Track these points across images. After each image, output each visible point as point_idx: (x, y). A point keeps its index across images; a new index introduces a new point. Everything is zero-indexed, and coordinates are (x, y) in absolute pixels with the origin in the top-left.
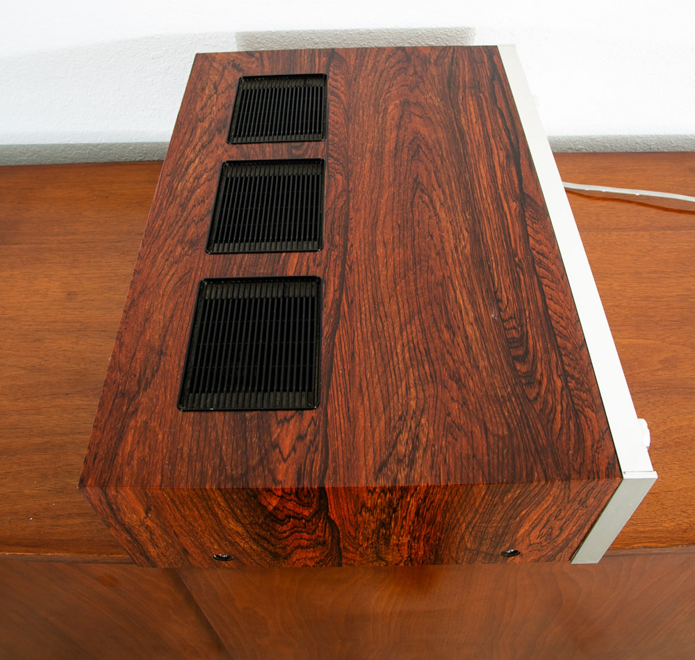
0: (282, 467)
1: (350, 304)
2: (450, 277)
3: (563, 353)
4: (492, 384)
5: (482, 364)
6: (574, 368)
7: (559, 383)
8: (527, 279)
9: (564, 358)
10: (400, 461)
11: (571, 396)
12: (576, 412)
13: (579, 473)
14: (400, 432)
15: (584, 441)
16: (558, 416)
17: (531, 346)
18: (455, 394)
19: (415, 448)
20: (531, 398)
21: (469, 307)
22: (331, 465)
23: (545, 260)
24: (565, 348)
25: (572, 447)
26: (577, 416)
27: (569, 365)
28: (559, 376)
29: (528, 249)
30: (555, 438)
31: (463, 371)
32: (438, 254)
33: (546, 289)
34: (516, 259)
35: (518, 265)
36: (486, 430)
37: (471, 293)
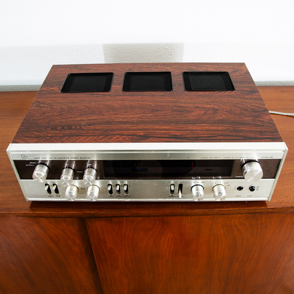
0: (46, 88)
1: (97, 97)
2: (103, 115)
3: (61, 138)
4: (56, 121)
5: (64, 120)
6: (54, 139)
7: (49, 135)
8: (98, 133)
9: (59, 138)
10: (38, 105)
11: (44, 137)
12: (38, 137)
13: (17, 135)
14: (47, 105)
15: (27, 138)
16: (38, 133)
17: (67, 131)
18: (55, 114)
19: (41, 107)
20: (47, 129)
21: (89, 119)
22: (42, 95)
23: (107, 138)
24: (63, 138)
25: (26, 135)
26: (36, 137)
27: (56, 138)
28: (52, 135)
29: (114, 135)
30: (31, 132)
31: (63, 116)
32: (116, 114)
33: (92, 137)
34: (109, 131)
35: (106, 131)
36: (40, 119)
37: (94, 120)
